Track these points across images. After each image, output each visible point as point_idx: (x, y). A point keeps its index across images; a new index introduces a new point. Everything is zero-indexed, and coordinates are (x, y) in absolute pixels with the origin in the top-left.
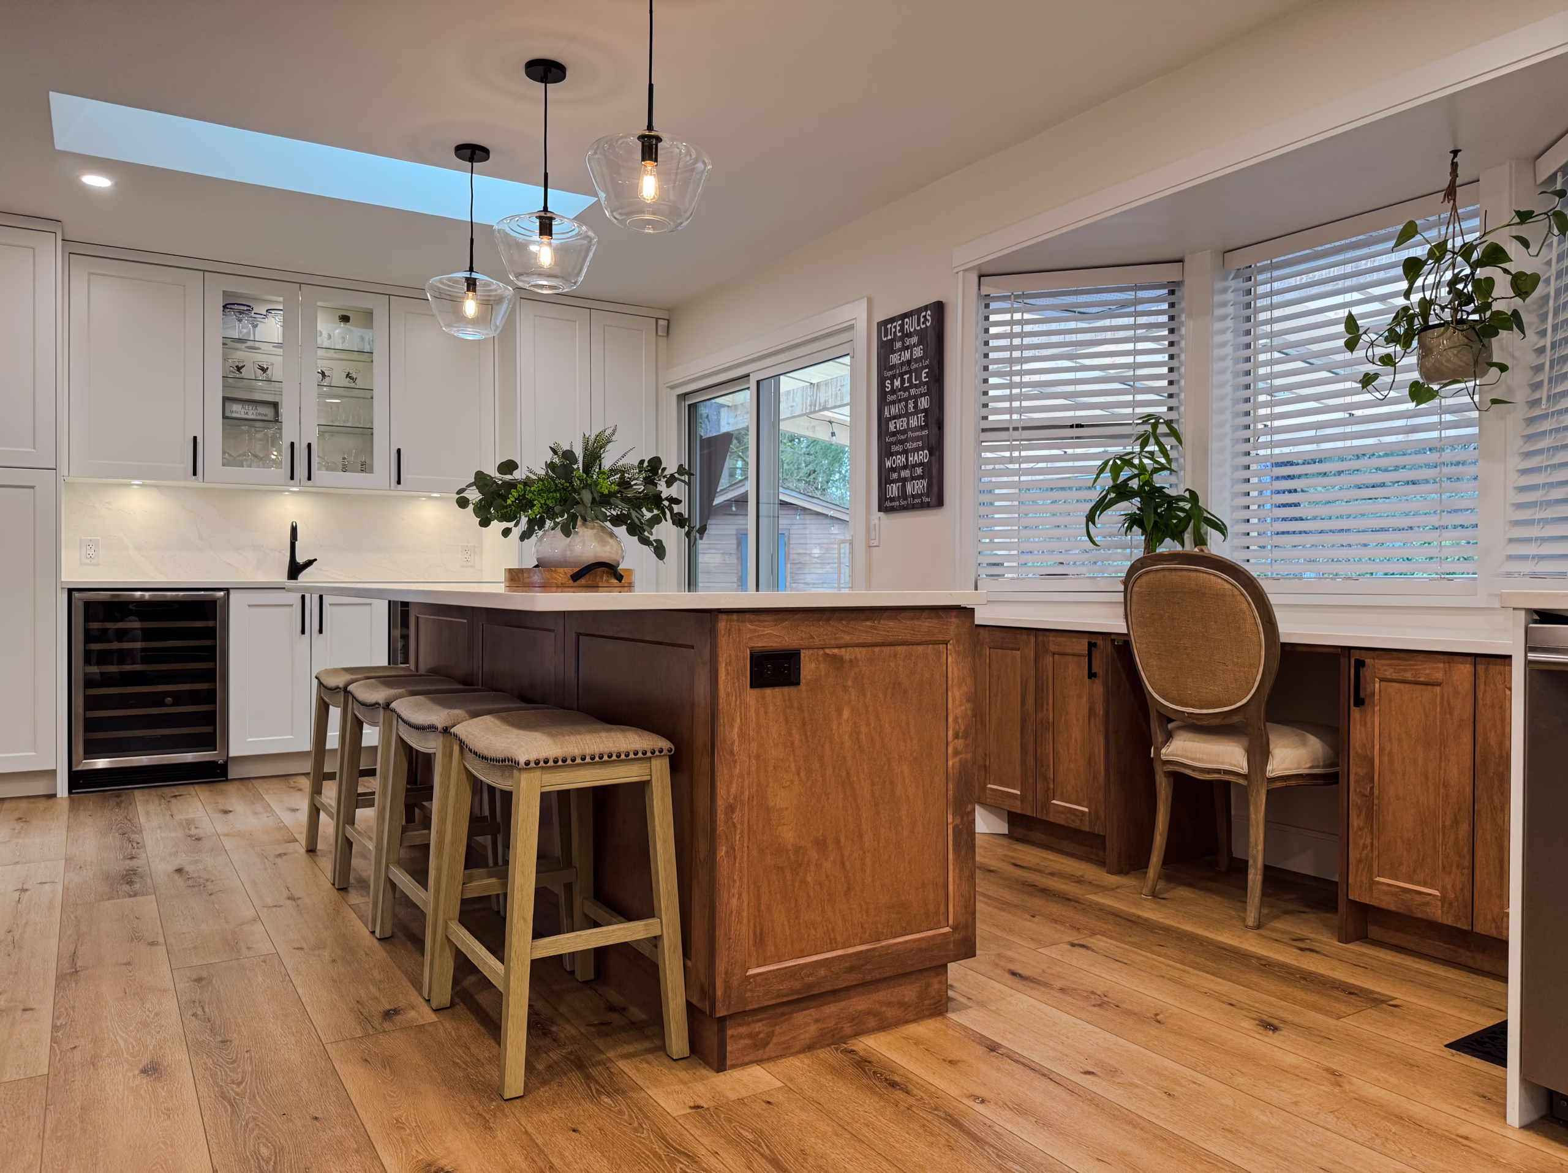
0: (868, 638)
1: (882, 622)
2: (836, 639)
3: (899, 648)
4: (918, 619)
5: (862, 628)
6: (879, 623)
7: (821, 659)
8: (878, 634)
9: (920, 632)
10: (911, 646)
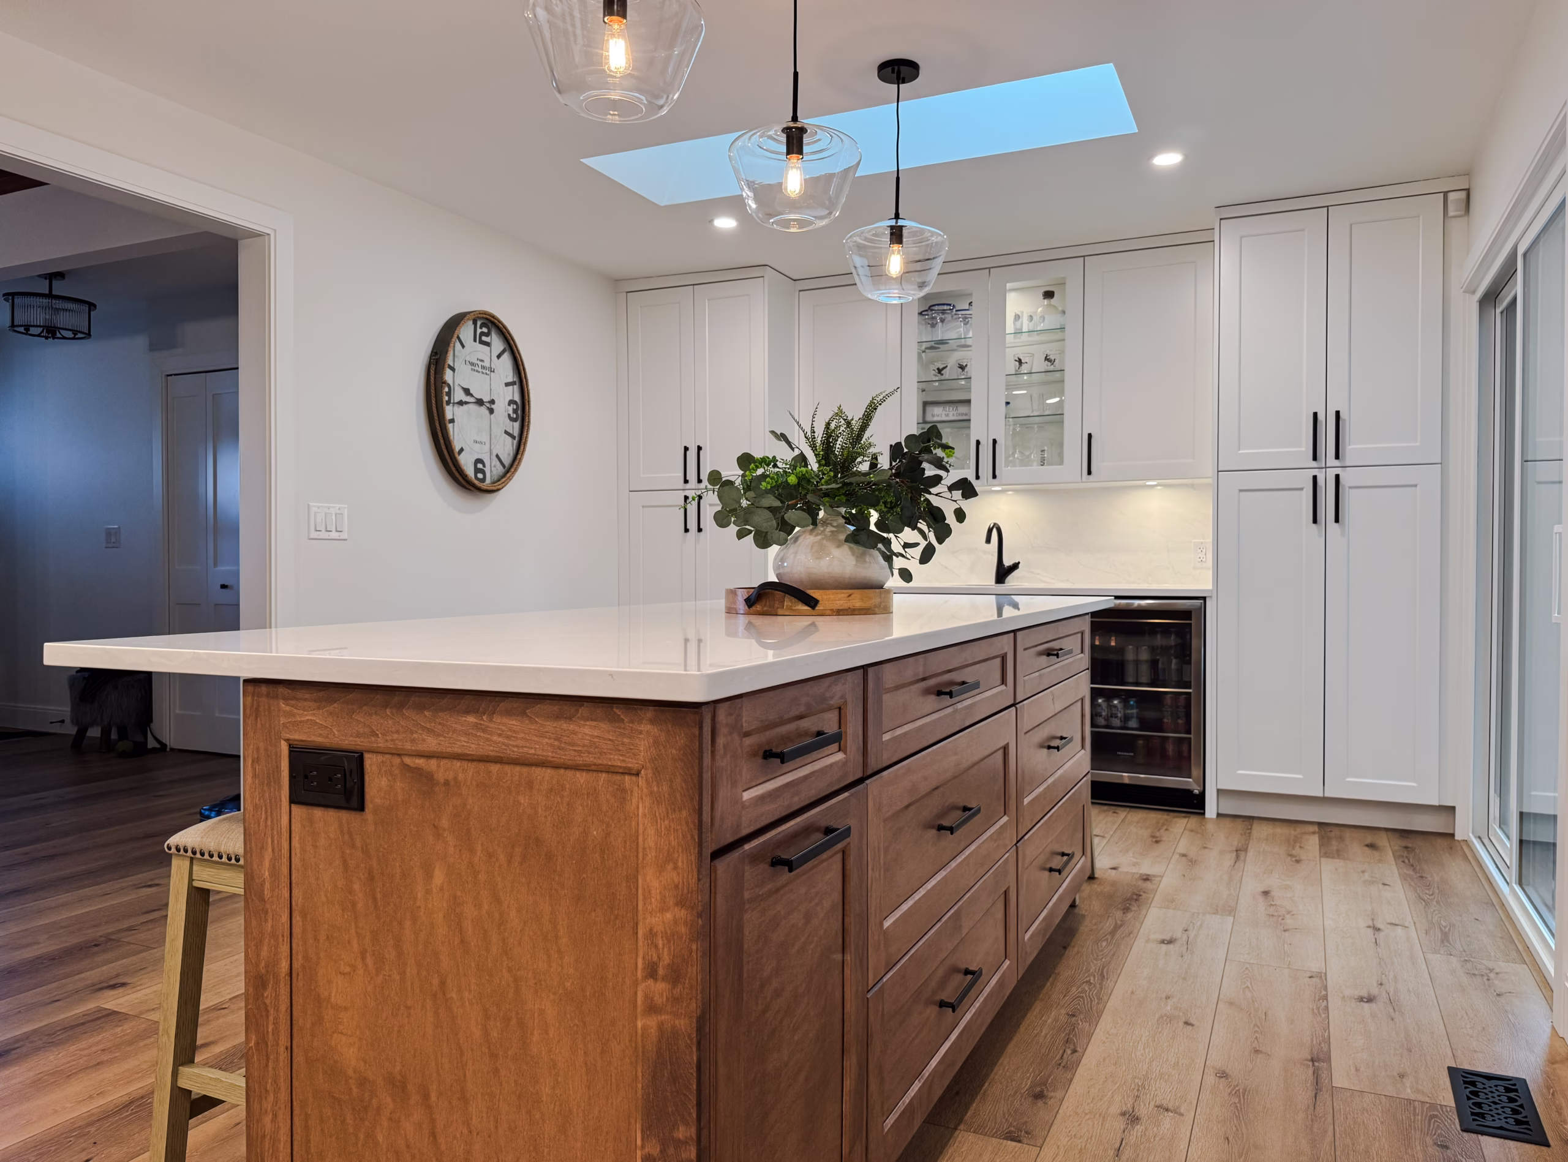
0: (472, 747)
1: (497, 719)
2: (413, 741)
3: (538, 772)
4: (570, 718)
5: (459, 727)
6: (491, 721)
7: (397, 772)
8: (488, 740)
9: (573, 744)
10: (562, 771)
